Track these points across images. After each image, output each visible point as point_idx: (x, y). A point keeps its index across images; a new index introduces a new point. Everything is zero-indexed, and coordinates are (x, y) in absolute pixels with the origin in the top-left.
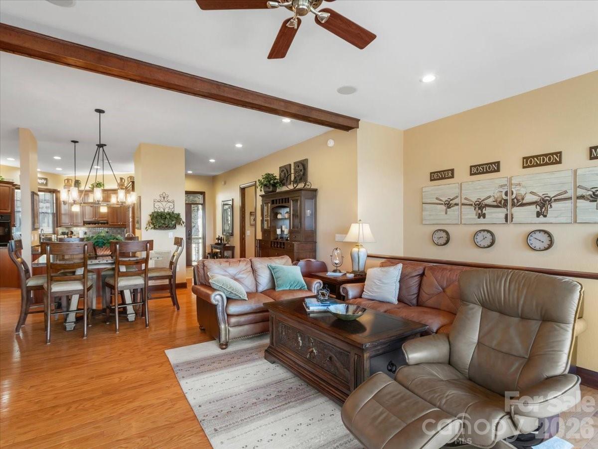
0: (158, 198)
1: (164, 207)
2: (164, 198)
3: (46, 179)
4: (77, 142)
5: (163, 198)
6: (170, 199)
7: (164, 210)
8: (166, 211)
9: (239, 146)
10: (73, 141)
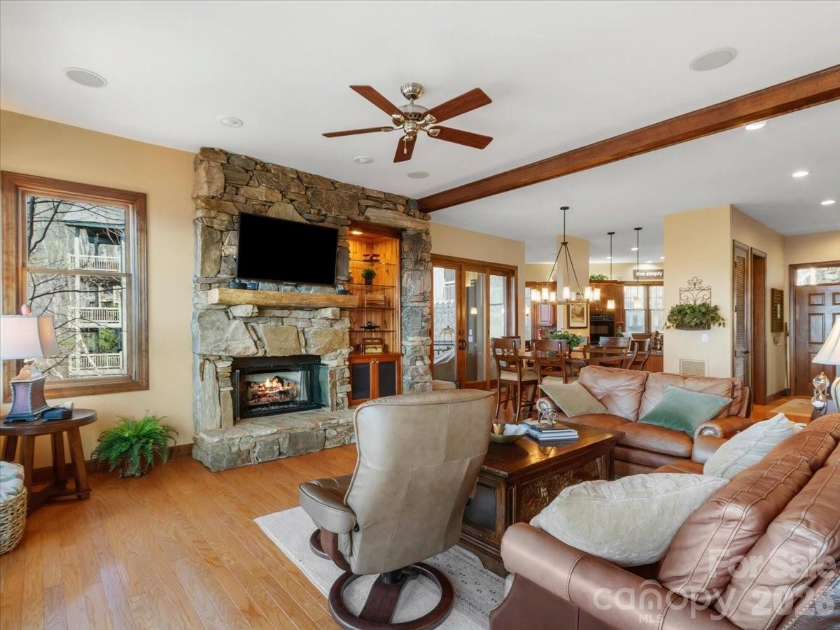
0: (686, 286)
1: (694, 298)
2: (695, 284)
3: (662, 271)
4: (613, 233)
5: (693, 286)
6: (704, 285)
7: (695, 301)
8: (698, 303)
9: (800, 174)
10: (609, 234)
